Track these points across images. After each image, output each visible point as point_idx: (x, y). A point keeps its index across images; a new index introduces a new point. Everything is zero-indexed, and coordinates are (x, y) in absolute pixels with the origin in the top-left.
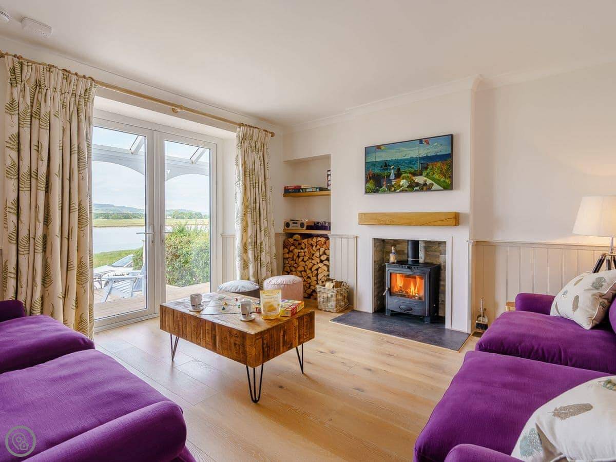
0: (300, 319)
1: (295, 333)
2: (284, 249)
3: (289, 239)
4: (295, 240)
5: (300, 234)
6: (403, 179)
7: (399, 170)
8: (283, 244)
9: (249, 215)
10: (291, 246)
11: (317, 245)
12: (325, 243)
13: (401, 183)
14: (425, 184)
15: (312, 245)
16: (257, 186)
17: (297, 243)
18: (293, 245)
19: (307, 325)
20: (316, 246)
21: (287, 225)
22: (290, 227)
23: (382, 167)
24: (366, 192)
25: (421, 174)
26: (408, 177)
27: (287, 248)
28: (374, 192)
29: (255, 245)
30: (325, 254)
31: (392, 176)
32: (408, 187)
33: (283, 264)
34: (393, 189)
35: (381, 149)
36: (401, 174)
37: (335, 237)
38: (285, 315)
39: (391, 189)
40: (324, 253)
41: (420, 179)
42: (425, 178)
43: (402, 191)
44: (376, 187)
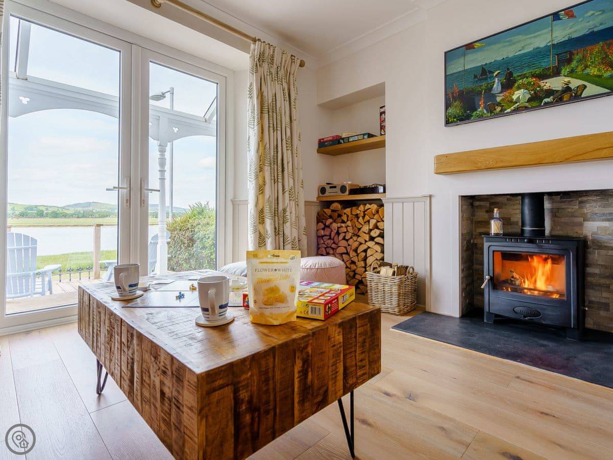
0: (348, 326)
1: (335, 364)
2: (317, 223)
3: (325, 210)
4: (333, 211)
5: (341, 202)
6: (519, 88)
7: (511, 74)
8: (317, 217)
9: (267, 169)
10: (327, 220)
11: (365, 215)
12: (377, 212)
13: (515, 97)
14: (567, 89)
15: (357, 216)
16: (279, 129)
17: (336, 214)
18: (331, 217)
19: (364, 342)
20: (364, 217)
21: (323, 190)
22: (327, 194)
23: (475, 77)
24: (448, 123)
25: (557, 73)
26: (529, 83)
27: (322, 222)
28: (461, 120)
29: (275, 213)
30: (378, 228)
31: (497, 87)
32: (529, 100)
33: (316, 244)
34: (499, 109)
35: (474, 48)
36: (515, 81)
37: (394, 201)
38: (311, 315)
39: (495, 110)
40: (376, 227)
41: (555, 83)
42: (567, 79)
43: (517, 111)
44: (465, 112)
